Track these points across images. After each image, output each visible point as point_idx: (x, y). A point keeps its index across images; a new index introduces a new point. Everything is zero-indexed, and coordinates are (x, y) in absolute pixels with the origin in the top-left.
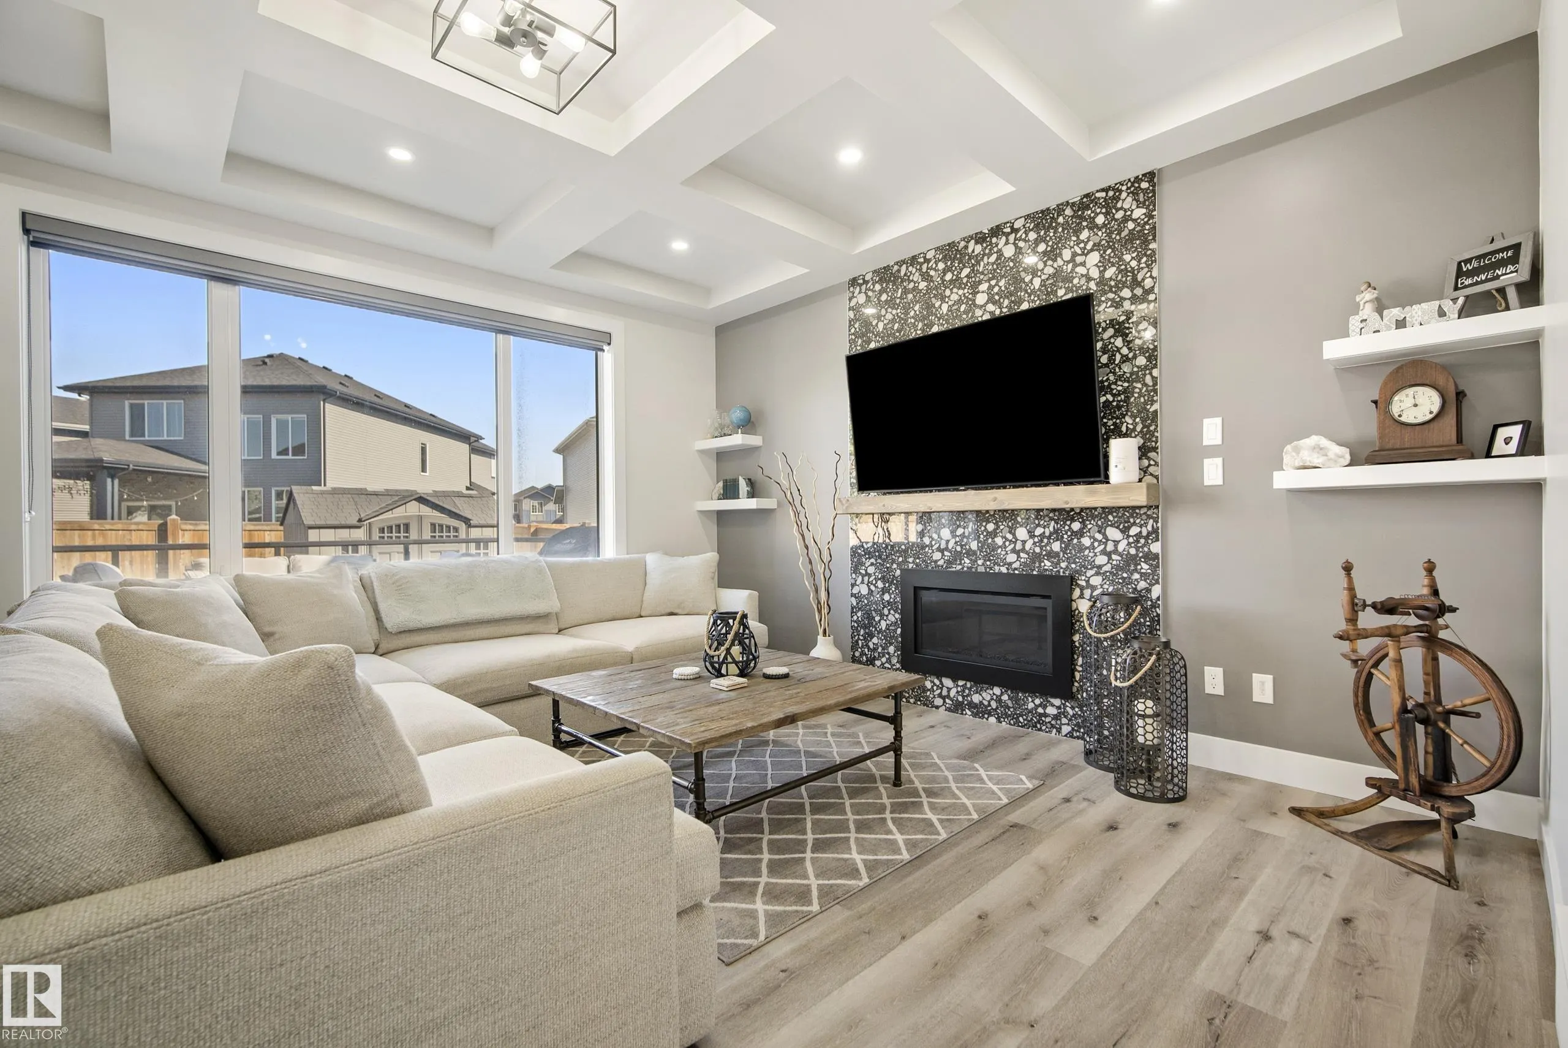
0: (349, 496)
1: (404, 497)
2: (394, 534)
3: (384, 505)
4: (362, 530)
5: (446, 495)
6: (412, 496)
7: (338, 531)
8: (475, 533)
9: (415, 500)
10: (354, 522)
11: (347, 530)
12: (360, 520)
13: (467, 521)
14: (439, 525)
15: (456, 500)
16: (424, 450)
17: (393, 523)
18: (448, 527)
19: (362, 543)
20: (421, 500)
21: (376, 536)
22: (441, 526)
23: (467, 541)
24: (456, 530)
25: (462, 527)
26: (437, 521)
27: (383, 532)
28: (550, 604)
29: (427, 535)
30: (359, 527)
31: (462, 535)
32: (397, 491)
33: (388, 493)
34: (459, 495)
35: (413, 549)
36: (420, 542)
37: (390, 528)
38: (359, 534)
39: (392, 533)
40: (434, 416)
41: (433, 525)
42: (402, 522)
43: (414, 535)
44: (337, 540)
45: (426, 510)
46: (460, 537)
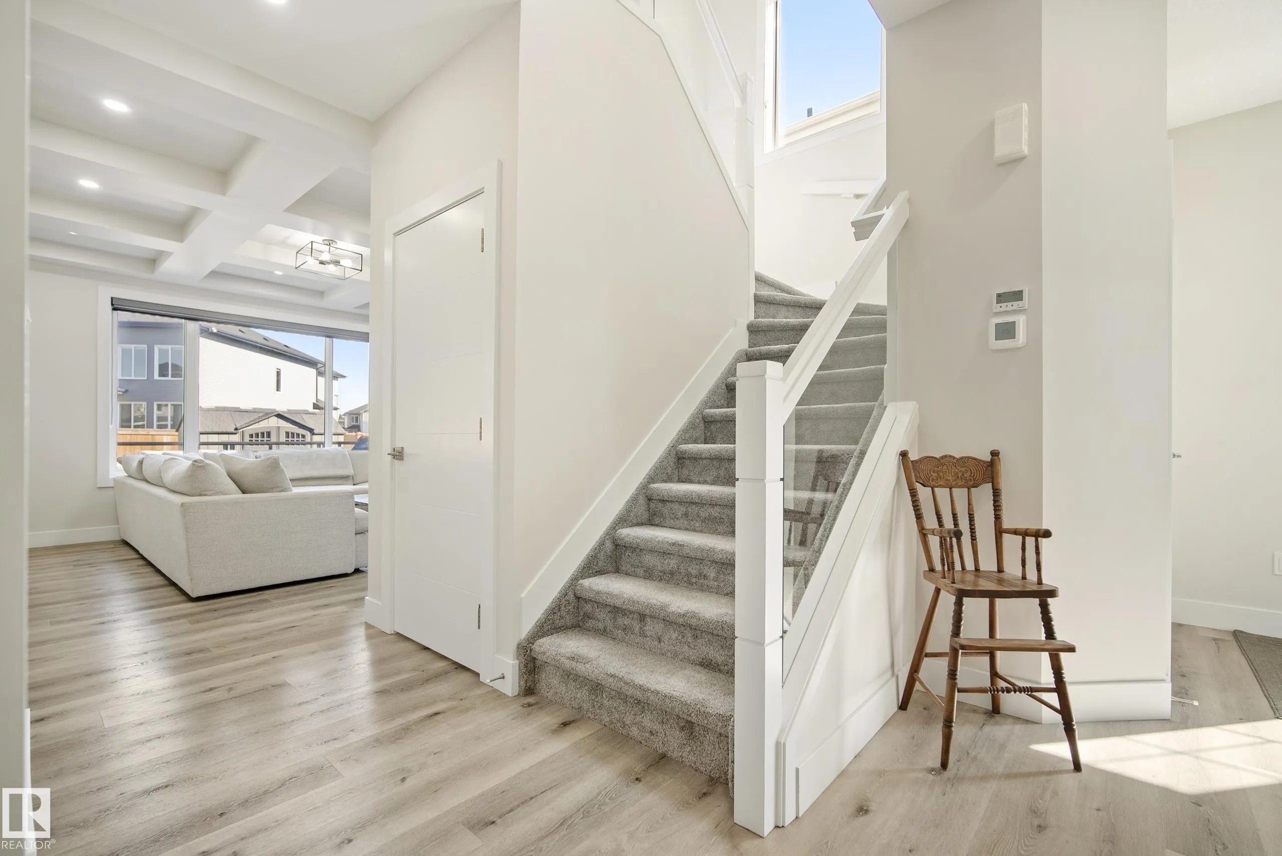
0: (228, 412)
1: (267, 414)
2: (260, 439)
3: (252, 419)
4: (237, 435)
5: (297, 412)
6: (273, 413)
7: (220, 435)
8: (316, 438)
9: (275, 416)
10: (232, 430)
11: (227, 435)
12: (236, 429)
13: (311, 431)
14: (292, 433)
15: (305, 416)
16: (278, 374)
17: (259, 431)
18: (298, 435)
19: (238, 444)
20: (279, 416)
21: (247, 439)
22: (293, 434)
23: (311, 444)
24: (303, 436)
25: (308, 434)
26: (290, 431)
27: (252, 437)
28: (350, 471)
29: (283, 439)
30: (236, 434)
31: (308, 439)
32: (261, 409)
33: (255, 411)
34: (307, 413)
35: (274, 446)
36: (278, 444)
37: (257, 435)
38: (235, 438)
39: (258, 437)
40: (287, 347)
41: (287, 433)
42: (265, 431)
43: (273, 439)
44: (220, 441)
45: (282, 423)
46: (307, 441)
